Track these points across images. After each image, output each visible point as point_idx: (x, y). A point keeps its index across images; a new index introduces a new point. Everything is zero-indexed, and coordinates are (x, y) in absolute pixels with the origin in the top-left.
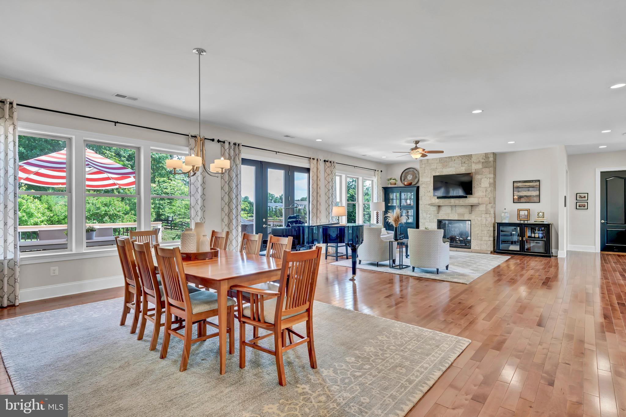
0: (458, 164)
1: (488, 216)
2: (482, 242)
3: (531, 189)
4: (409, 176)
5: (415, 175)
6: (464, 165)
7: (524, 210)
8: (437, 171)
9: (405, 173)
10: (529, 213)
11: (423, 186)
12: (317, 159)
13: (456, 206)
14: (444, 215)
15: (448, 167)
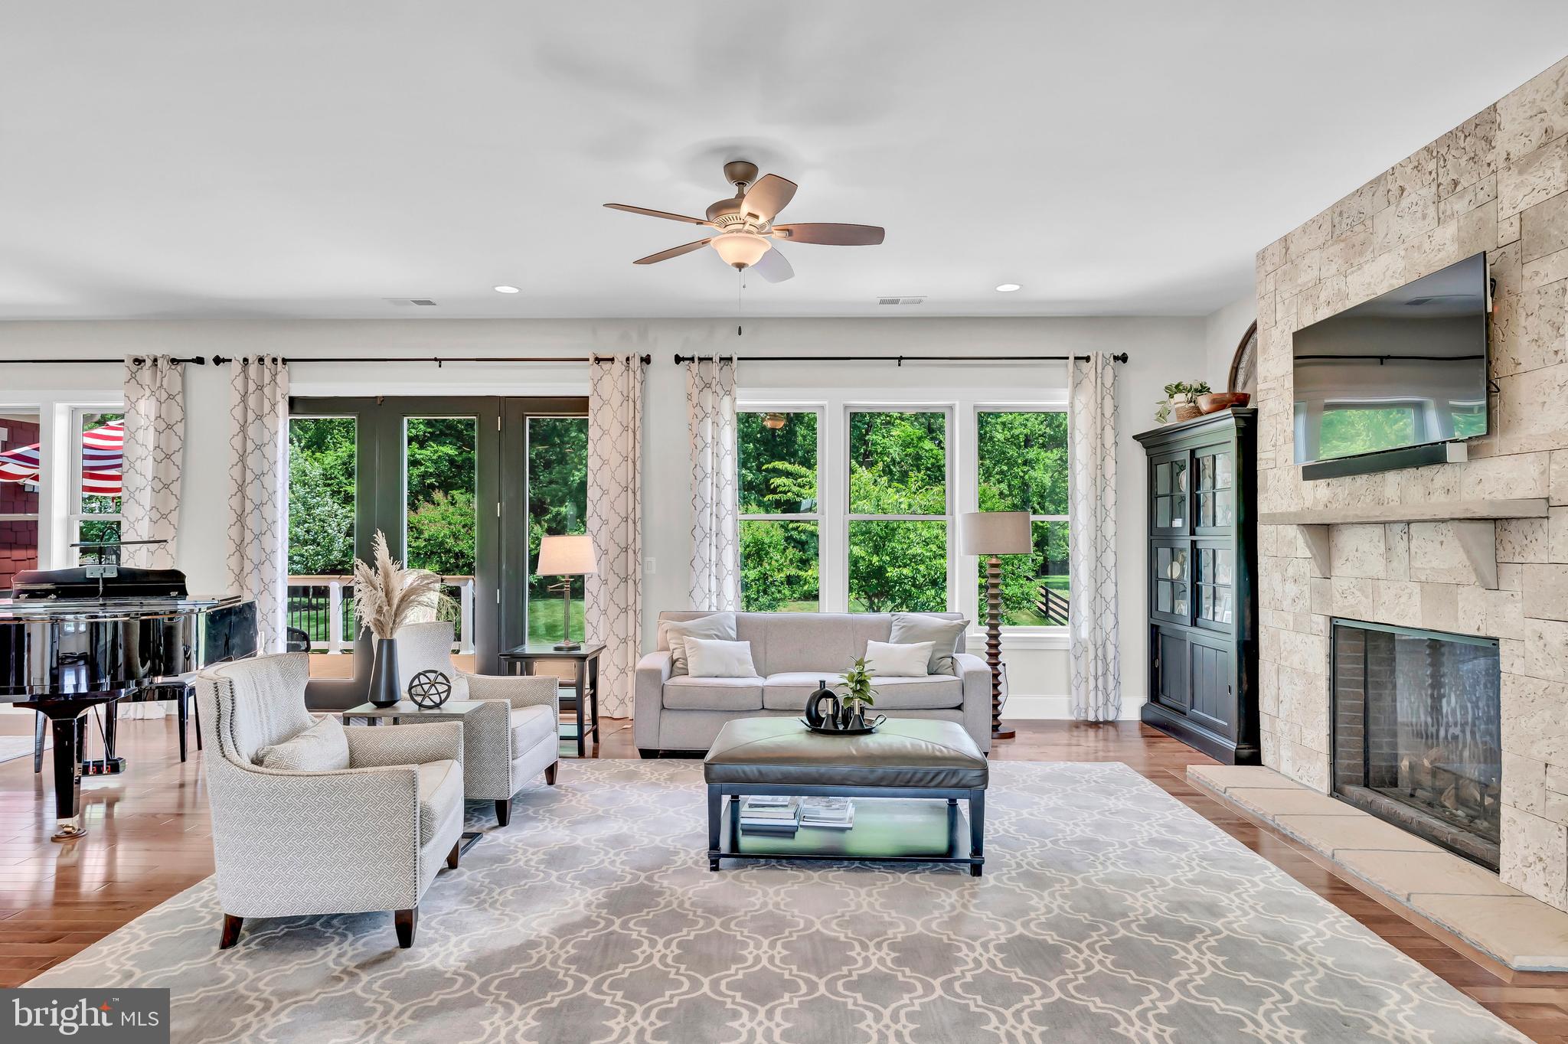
0: (1419, 215)
6: (1449, 211)
8: (1323, 298)
12: (628, 359)
13: (1409, 523)
14: (1356, 592)
15: (1369, 255)
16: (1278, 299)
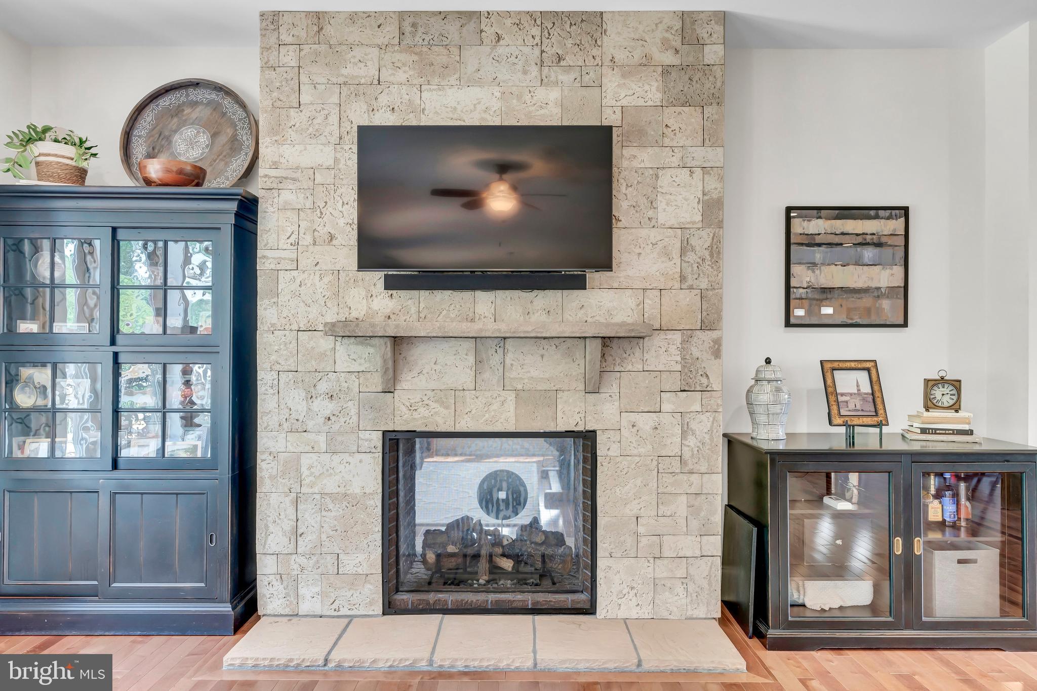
0: (519, 69)
1: (694, 402)
2: (662, 570)
3: (869, 253)
4: (188, 132)
5: (230, 131)
6: (553, 78)
7: (848, 365)
8: (384, 100)
9: (159, 118)
10: (875, 382)
11: (287, 196)
13: (505, 338)
14: (430, 403)
15: (453, 80)
16: (303, 78)
